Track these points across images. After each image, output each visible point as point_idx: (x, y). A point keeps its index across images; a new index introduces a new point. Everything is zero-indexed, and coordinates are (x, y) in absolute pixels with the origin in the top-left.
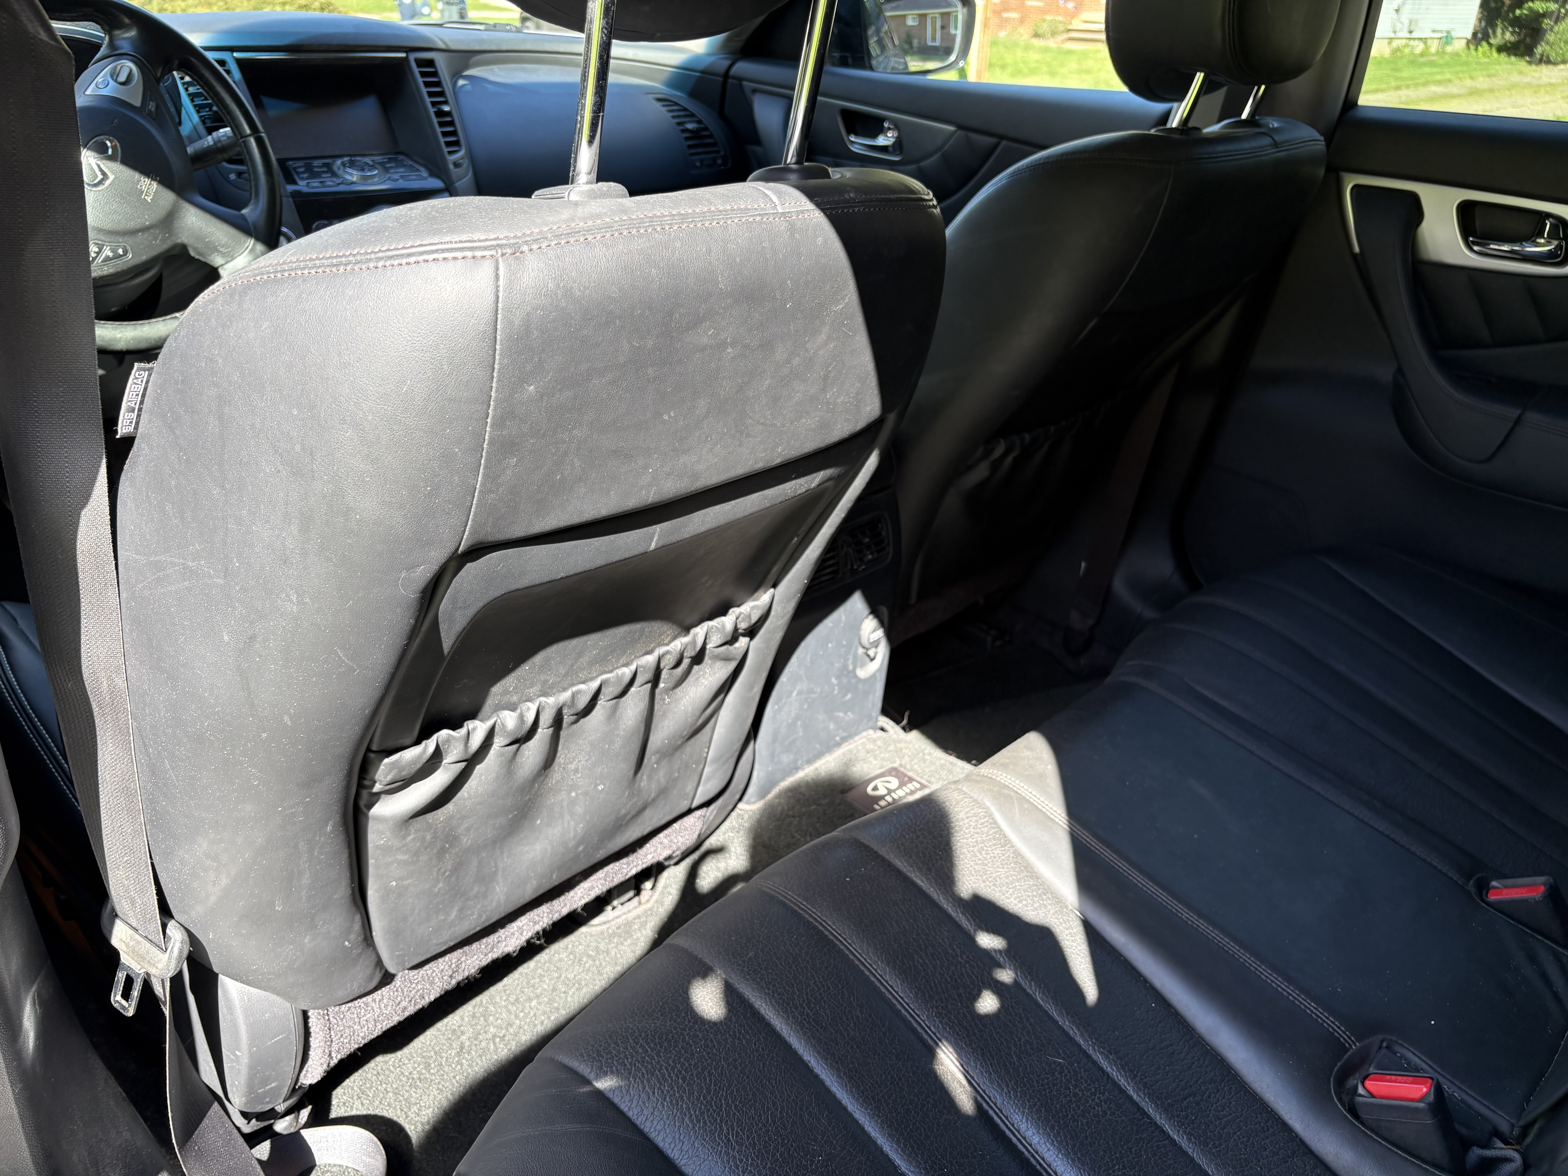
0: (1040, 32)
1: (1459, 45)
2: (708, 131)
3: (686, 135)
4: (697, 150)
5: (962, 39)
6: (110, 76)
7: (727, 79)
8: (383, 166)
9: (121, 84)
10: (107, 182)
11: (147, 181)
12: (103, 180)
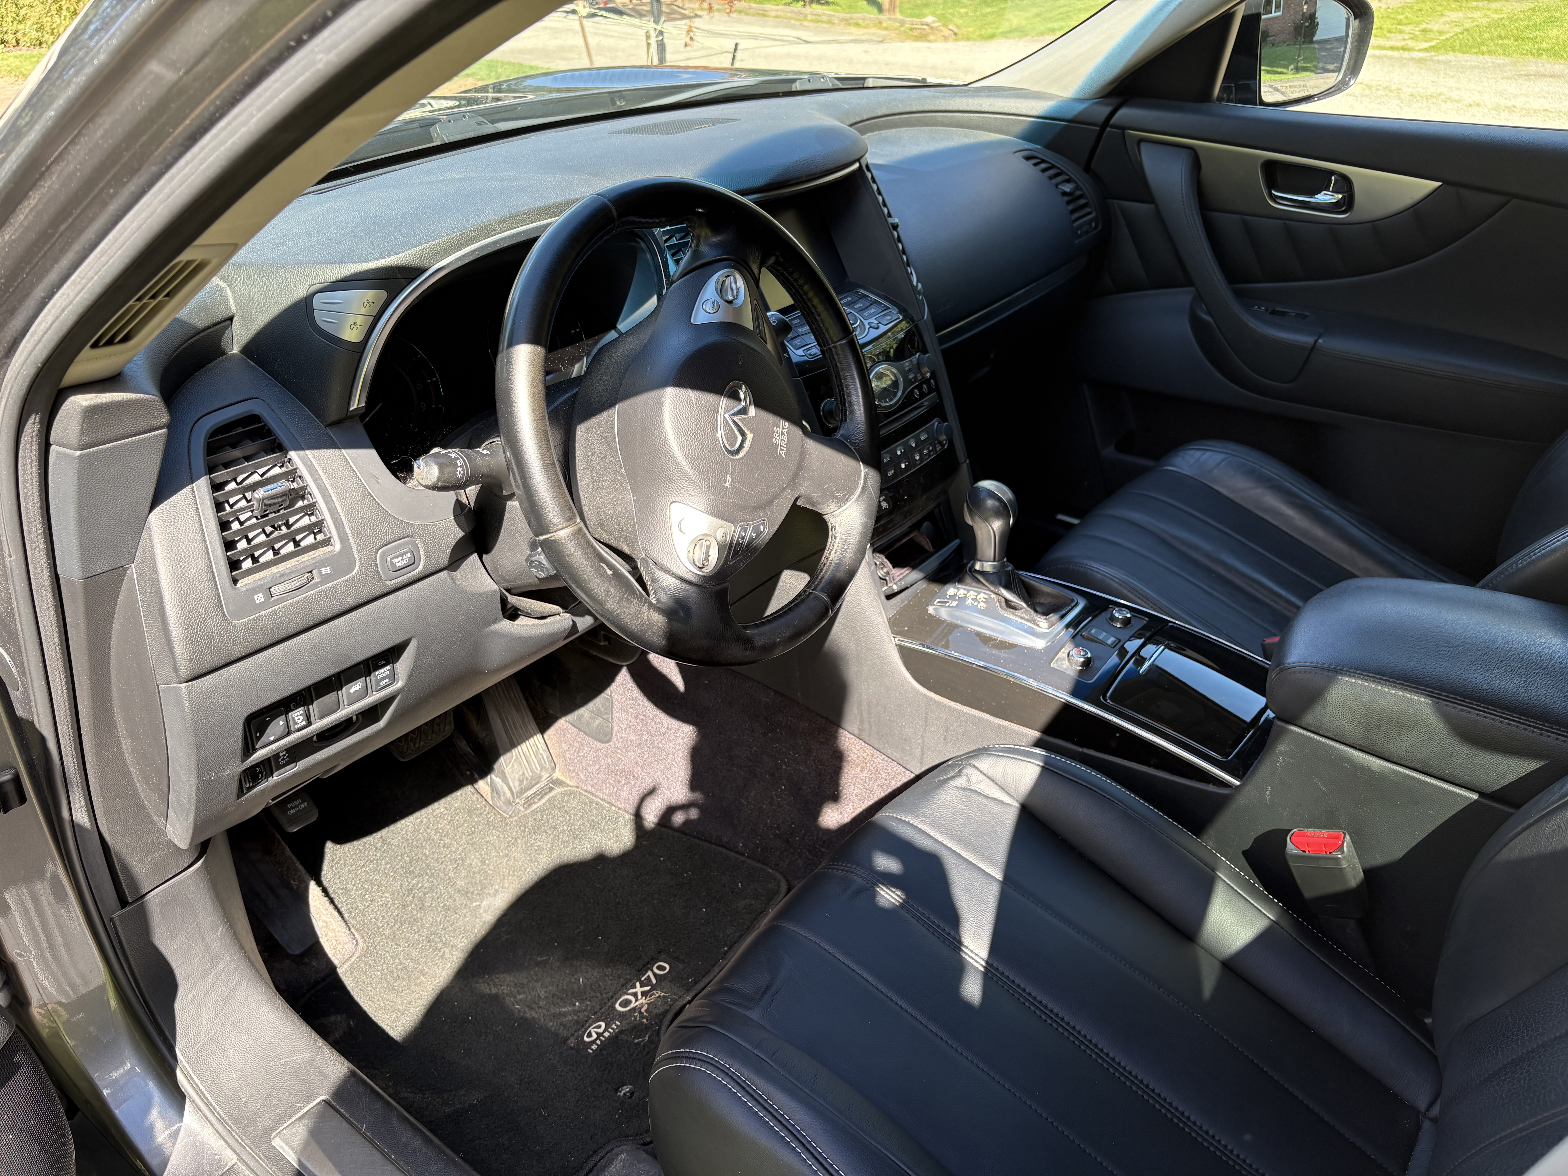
2: (1081, 189)
3: (1066, 198)
4: (1076, 215)
5: (1351, 55)
6: (717, 293)
7: (1108, 129)
8: (855, 310)
9: (730, 302)
10: (747, 445)
11: (780, 430)
12: (743, 442)
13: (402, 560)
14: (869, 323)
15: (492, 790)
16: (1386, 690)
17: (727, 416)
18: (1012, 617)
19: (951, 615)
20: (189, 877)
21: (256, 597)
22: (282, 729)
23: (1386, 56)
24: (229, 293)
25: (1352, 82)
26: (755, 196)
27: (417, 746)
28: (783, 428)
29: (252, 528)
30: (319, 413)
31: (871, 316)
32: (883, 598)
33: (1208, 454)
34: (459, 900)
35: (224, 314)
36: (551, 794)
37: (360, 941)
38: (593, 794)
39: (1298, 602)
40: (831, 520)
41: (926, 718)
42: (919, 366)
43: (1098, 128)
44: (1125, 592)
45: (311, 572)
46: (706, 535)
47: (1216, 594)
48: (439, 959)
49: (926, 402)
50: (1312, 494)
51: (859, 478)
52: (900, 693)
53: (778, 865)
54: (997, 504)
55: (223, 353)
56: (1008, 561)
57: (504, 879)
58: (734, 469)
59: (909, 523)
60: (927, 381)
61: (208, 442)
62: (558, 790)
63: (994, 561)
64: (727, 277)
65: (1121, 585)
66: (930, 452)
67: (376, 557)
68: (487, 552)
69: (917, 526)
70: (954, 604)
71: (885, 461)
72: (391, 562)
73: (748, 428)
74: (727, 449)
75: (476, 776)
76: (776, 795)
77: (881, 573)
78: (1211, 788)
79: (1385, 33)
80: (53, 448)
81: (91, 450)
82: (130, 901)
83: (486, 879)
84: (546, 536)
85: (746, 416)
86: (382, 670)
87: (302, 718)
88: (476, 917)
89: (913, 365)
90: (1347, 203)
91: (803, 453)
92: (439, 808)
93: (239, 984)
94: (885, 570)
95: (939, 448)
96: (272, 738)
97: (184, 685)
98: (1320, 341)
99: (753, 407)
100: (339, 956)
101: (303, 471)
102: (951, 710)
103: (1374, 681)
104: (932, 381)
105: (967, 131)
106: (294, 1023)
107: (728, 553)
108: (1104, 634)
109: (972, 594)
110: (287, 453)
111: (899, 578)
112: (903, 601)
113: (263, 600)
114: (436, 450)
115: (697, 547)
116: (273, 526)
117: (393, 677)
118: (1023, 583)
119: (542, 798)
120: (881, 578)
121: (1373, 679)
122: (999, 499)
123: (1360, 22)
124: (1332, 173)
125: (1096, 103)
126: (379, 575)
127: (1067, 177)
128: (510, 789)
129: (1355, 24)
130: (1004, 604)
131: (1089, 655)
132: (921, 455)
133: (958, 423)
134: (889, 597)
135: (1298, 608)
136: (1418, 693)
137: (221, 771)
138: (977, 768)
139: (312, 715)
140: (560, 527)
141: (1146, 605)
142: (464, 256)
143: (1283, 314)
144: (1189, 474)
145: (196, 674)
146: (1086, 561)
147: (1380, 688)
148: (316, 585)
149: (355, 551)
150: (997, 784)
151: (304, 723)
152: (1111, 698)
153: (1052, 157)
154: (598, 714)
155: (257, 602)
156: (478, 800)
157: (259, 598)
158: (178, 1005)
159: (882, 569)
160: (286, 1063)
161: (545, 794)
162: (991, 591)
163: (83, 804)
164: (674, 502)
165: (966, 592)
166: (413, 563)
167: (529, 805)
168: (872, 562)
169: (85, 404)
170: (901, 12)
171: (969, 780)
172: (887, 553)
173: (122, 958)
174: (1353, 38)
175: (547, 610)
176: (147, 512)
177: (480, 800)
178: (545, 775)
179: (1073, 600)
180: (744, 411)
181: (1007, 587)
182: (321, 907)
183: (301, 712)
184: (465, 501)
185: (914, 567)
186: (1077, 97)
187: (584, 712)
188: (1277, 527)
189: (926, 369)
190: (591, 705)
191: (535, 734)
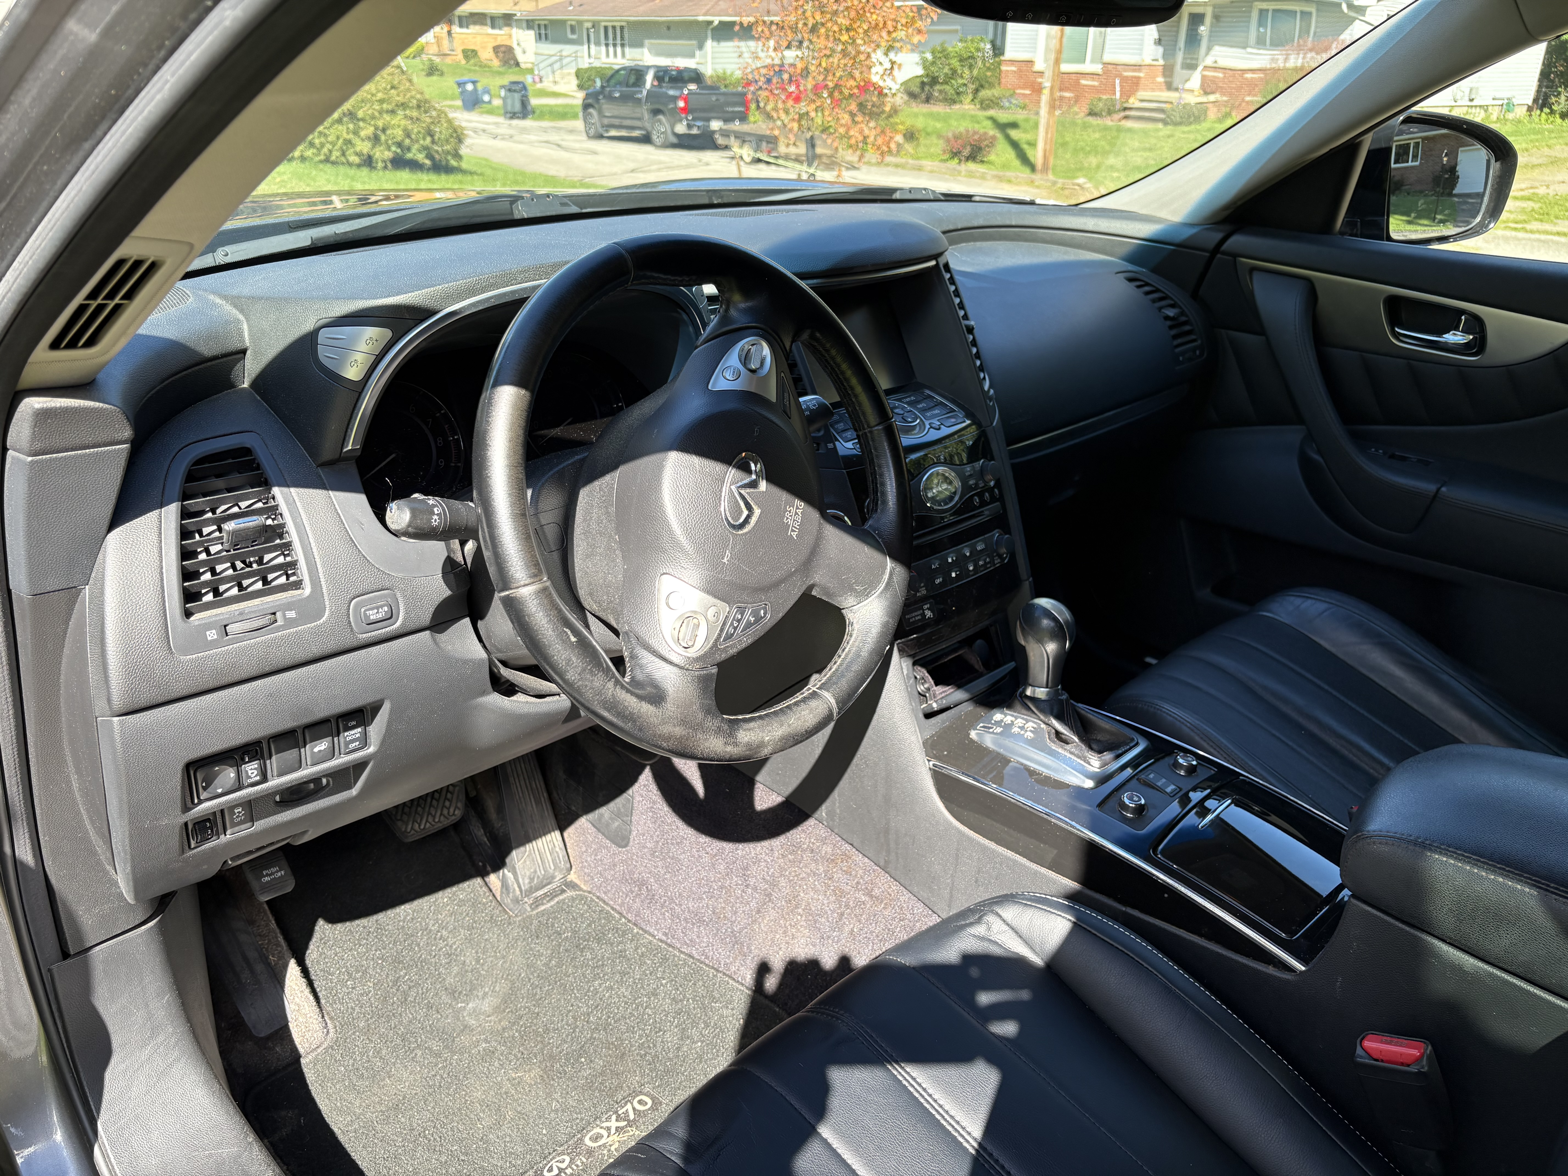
0: (1097, 110)
1: (1521, 112)
2: (1187, 316)
3: (1169, 323)
4: (1179, 341)
5: (1491, 197)
6: (740, 361)
7: (1219, 256)
8: (917, 409)
9: (753, 371)
10: (754, 520)
11: (793, 510)
12: (748, 517)
13: (378, 612)
14: (930, 424)
15: (502, 886)
16: (1484, 874)
17: (733, 487)
18: (1060, 750)
19: (995, 742)
20: (141, 935)
21: (208, 633)
22: (232, 782)
23: (1552, 241)
24: (245, 327)
25: (1492, 225)
26: (815, 281)
27: (422, 827)
28: (797, 508)
29: (220, 561)
30: (312, 450)
31: (933, 417)
32: (921, 715)
33: (1309, 602)
34: (446, 999)
35: (238, 346)
36: (561, 897)
37: (332, 1031)
38: (604, 902)
39: (1391, 765)
40: (849, 615)
41: (957, 855)
42: (982, 473)
43: (1207, 254)
44: (1197, 738)
45: (274, 614)
46: (695, 612)
47: (1304, 753)
48: (408, 1062)
49: (987, 512)
50: (1428, 656)
51: (883, 573)
52: (930, 823)
53: (786, 1004)
54: (1052, 624)
55: (231, 385)
56: (1063, 689)
57: (496, 982)
58: (734, 545)
59: (959, 638)
60: (991, 490)
61: (190, 470)
62: (570, 893)
63: (1047, 687)
64: (753, 345)
65: (1192, 730)
66: (986, 563)
67: (349, 606)
68: (482, 618)
69: (968, 642)
70: (999, 730)
71: (933, 567)
72: (365, 614)
73: (756, 504)
74: (729, 523)
75: (489, 868)
76: (791, 925)
77: (921, 688)
78: (1271, 970)
79: (1552, 218)
80: (10, 453)
81: (44, 457)
82: (72, 953)
83: (477, 980)
84: (507, 593)
85: (756, 490)
86: (352, 732)
87: (256, 772)
88: (458, 1019)
89: (974, 471)
90: (1479, 345)
91: (819, 538)
92: (443, 897)
93: (178, 1060)
94: (926, 686)
95: (997, 561)
96: (220, 791)
97: (118, 718)
98: (1443, 489)
99: (765, 481)
100: (307, 1045)
101: (283, 508)
102: (985, 849)
103: (1469, 863)
104: (996, 490)
105: (1069, 249)
106: (227, 1112)
107: (720, 635)
108: (1164, 780)
109: (1020, 722)
110: (270, 489)
111: (941, 696)
112: (943, 722)
113: (215, 637)
114: (416, 495)
115: (684, 625)
116: (244, 562)
117: (364, 741)
118: (1079, 714)
119: (552, 899)
120: (920, 693)
121: (1467, 860)
122: (1055, 619)
123: (1502, 164)
124: (1462, 312)
125: (1207, 229)
126: (351, 626)
127: (1172, 302)
128: (519, 887)
129: (1495, 166)
130: (1053, 736)
131: (1143, 802)
132: (975, 566)
133: (1023, 536)
134: (929, 715)
135: (1389, 769)
136: (1521, 881)
137: (157, 819)
138: (1000, 916)
139: (269, 771)
140: (522, 583)
141: (1219, 756)
142: (478, 302)
143: (1404, 459)
144: (1286, 622)
145: (131, 709)
146: (1160, 703)
147: (1476, 871)
148: (278, 629)
149: (326, 598)
150: (1020, 937)
151: (258, 778)
152: (1162, 853)
153: (1156, 281)
154: (618, 815)
155: (209, 638)
156: (485, 893)
157: (212, 635)
158: (108, 1075)
159: (923, 684)
160: (211, 1155)
161: (556, 896)
162: (1041, 720)
163: (28, 841)
164: (664, 574)
165: (1013, 719)
166: (390, 617)
167: (537, 906)
168: (911, 675)
169: (37, 406)
170: (1054, 174)
171: (989, 929)
172: (931, 667)
173: (56, 1015)
174: (1493, 180)
175: (545, 689)
176: (105, 532)
177: (487, 894)
178: (559, 876)
179: (1133, 740)
180: (753, 485)
181: (1059, 717)
182: (297, 988)
183: (256, 766)
184: (460, 559)
185: (959, 686)
186: (1187, 222)
187: (605, 812)
188: (1385, 689)
189: (990, 477)
190: (612, 805)
191: (554, 831)
